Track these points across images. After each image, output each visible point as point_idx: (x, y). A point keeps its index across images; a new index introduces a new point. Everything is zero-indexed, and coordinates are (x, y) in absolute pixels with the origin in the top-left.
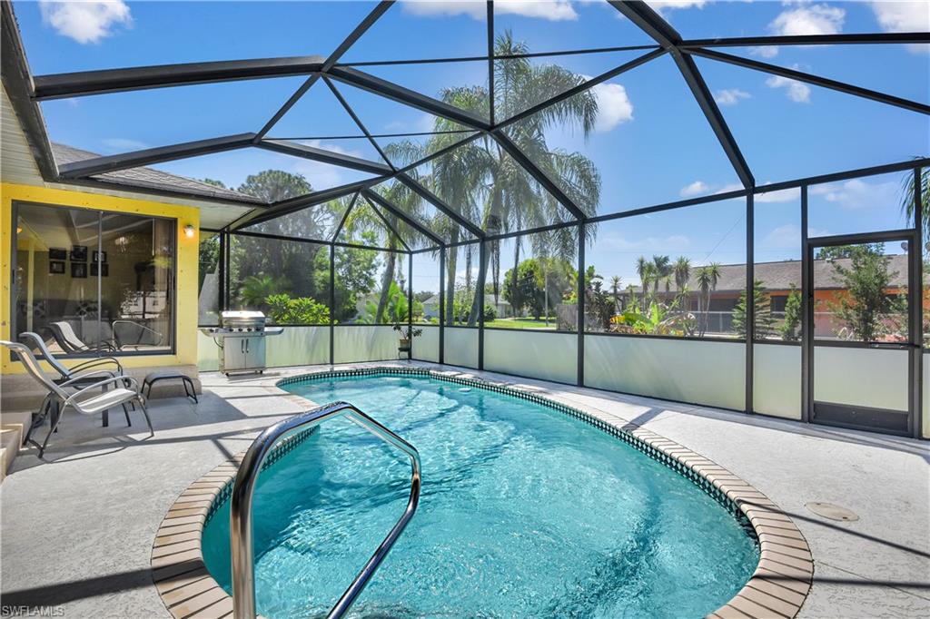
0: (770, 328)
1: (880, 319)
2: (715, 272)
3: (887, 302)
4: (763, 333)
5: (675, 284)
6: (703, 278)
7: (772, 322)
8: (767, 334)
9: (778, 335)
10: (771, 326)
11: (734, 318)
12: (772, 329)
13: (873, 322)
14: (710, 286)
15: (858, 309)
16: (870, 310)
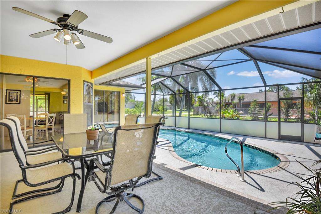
0: (259, 114)
1: (291, 111)
2: (243, 97)
3: (293, 106)
4: (257, 115)
5: (231, 100)
6: (239, 99)
7: (260, 112)
8: (258, 115)
9: (262, 116)
10: (260, 113)
11: (248, 111)
12: (260, 114)
13: (289, 112)
14: (242, 101)
15: (285, 108)
16: (289, 108)
